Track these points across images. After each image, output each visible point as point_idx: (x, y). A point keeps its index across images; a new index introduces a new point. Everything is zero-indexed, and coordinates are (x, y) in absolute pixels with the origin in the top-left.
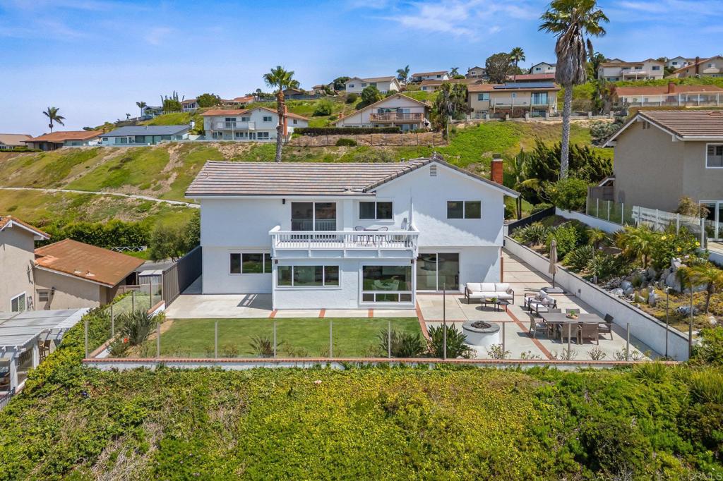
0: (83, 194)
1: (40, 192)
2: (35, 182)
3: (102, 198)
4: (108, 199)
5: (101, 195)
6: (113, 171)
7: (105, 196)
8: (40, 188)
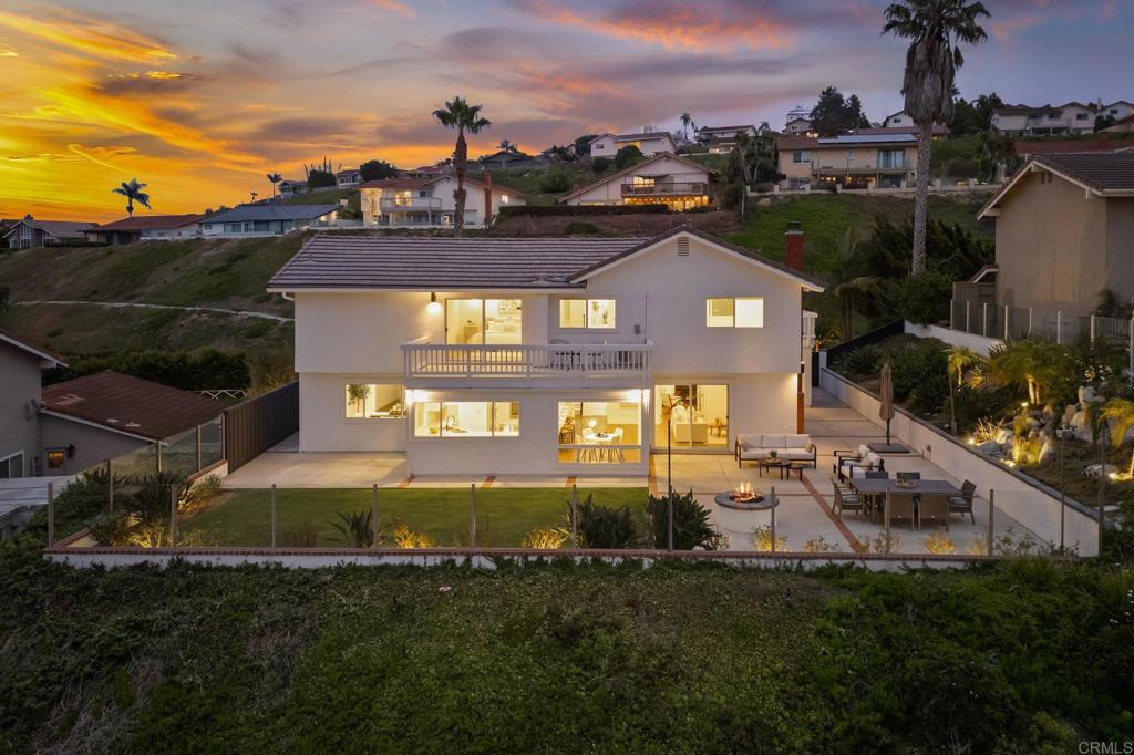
0: (166, 310)
1: (100, 307)
2: (95, 292)
3: (194, 316)
4: (205, 317)
5: (193, 312)
6: (216, 275)
7: (200, 313)
8: (101, 301)
